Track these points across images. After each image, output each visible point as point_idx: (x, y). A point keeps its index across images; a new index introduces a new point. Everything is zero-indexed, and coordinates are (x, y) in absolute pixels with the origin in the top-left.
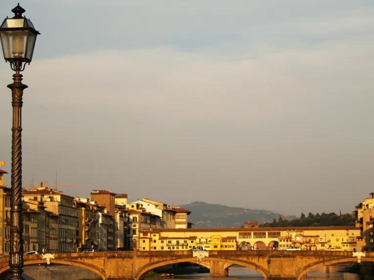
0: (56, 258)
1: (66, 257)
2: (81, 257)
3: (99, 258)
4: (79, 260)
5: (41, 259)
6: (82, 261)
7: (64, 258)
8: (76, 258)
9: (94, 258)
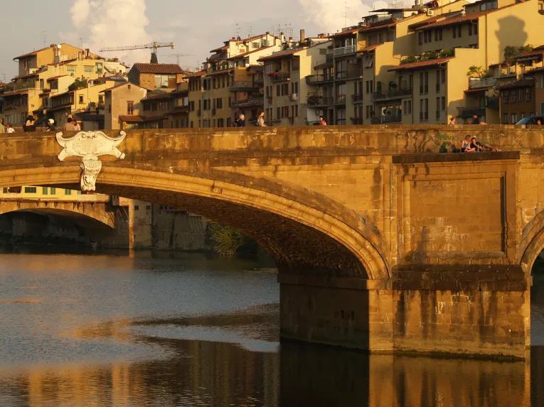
0: (132, 159)
1: (185, 154)
2: (264, 154)
3: (353, 161)
4: (253, 168)
5: (52, 161)
6: (267, 173)
7: (171, 156)
8: (239, 157)
9: (330, 160)
